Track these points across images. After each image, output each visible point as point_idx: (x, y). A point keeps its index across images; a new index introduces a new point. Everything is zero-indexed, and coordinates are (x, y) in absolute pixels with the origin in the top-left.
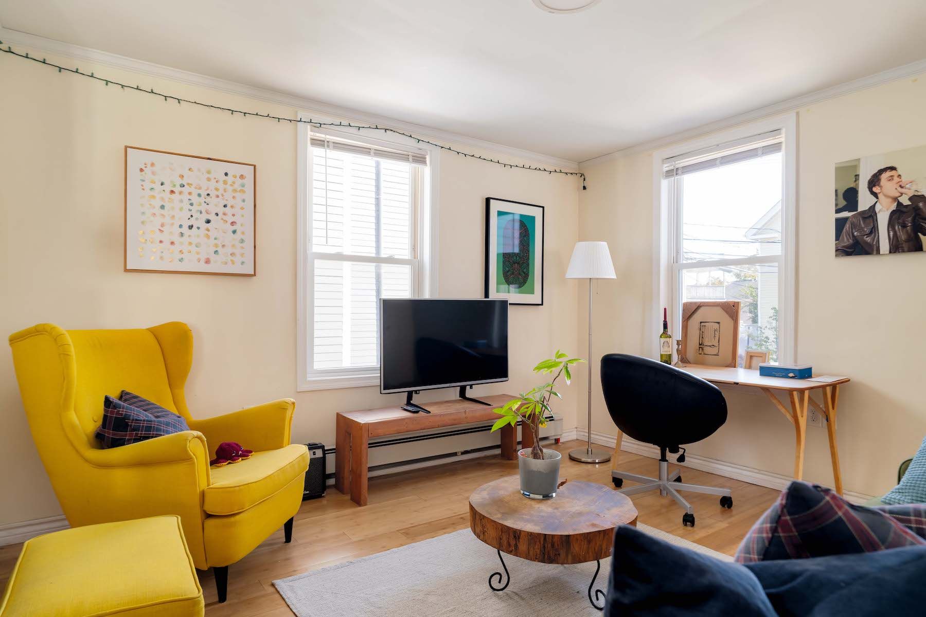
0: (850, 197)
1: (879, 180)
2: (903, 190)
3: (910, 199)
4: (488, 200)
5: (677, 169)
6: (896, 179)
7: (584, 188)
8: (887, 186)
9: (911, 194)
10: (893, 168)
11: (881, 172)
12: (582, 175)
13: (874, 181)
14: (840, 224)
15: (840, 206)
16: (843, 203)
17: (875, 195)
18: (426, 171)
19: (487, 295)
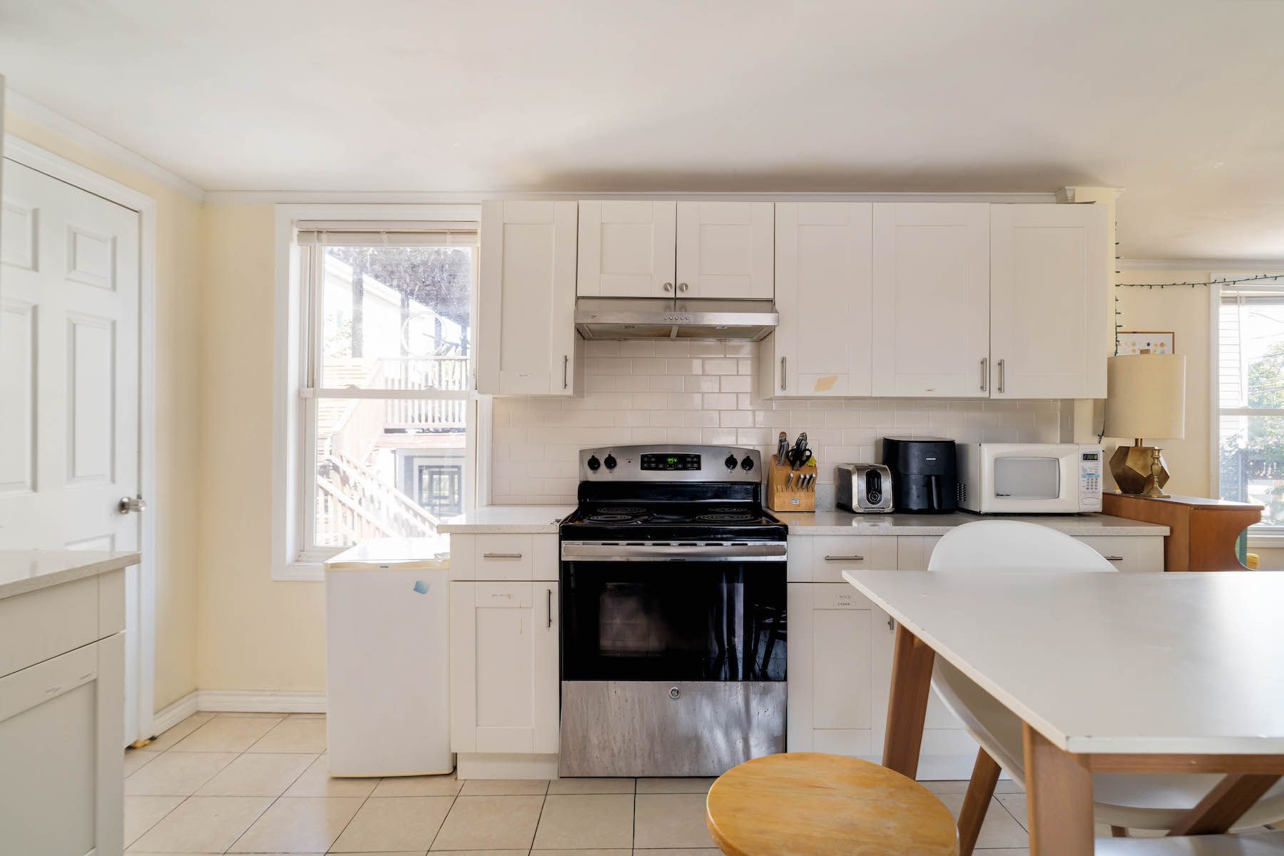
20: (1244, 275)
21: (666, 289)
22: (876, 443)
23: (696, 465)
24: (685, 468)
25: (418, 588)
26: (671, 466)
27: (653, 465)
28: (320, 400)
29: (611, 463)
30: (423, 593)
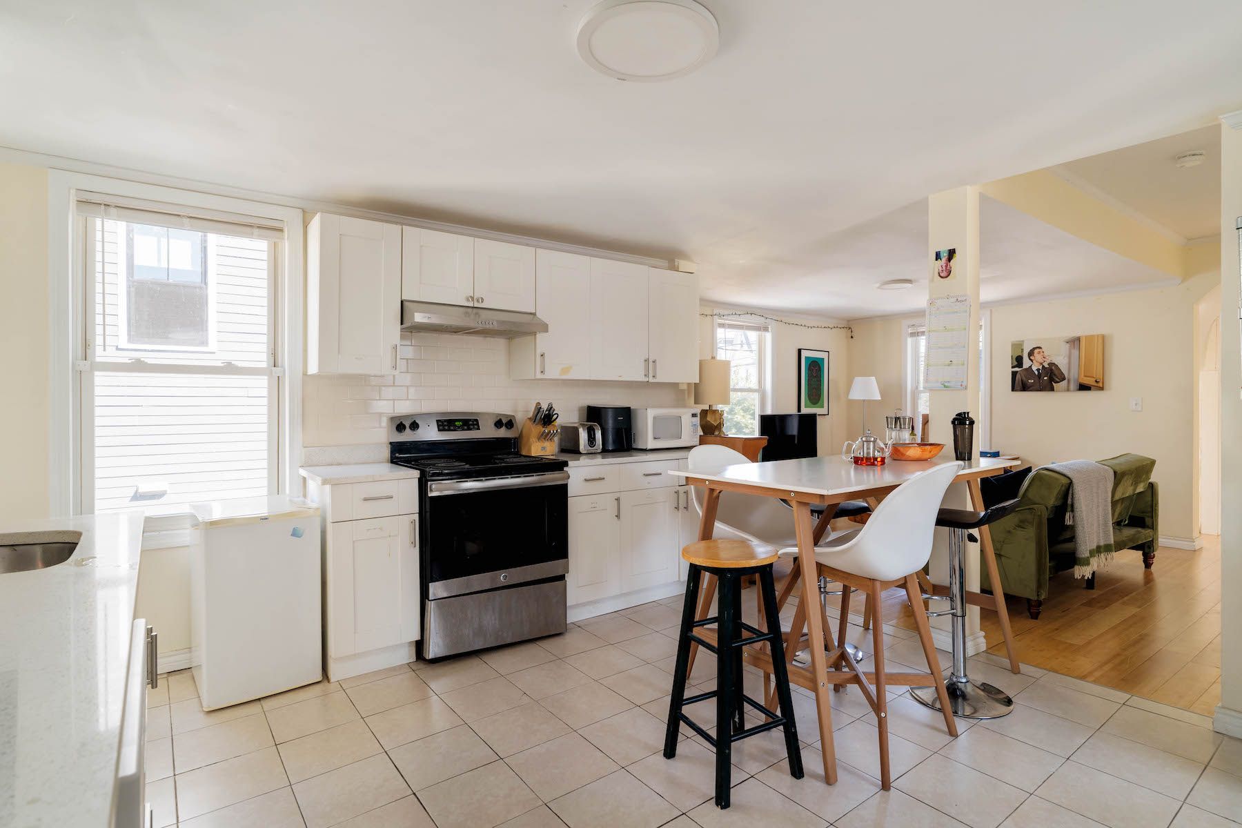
0: (1019, 361)
1: (1034, 353)
2: (1045, 359)
3: (1048, 364)
4: (800, 351)
5: (918, 333)
6: (1042, 354)
7: (852, 337)
8: (1037, 357)
9: (1049, 361)
10: (1040, 348)
11: (1034, 349)
12: (850, 328)
13: (1031, 354)
14: (1014, 374)
15: (1014, 365)
16: (1016, 363)
17: (1032, 361)
18: (768, 336)
19: (799, 410)
20: (726, 312)
21: (468, 300)
22: (581, 409)
23: (476, 427)
24: (469, 429)
25: (295, 533)
26: (459, 427)
27: (446, 428)
28: (96, 373)
29: (414, 426)
30: (299, 537)
